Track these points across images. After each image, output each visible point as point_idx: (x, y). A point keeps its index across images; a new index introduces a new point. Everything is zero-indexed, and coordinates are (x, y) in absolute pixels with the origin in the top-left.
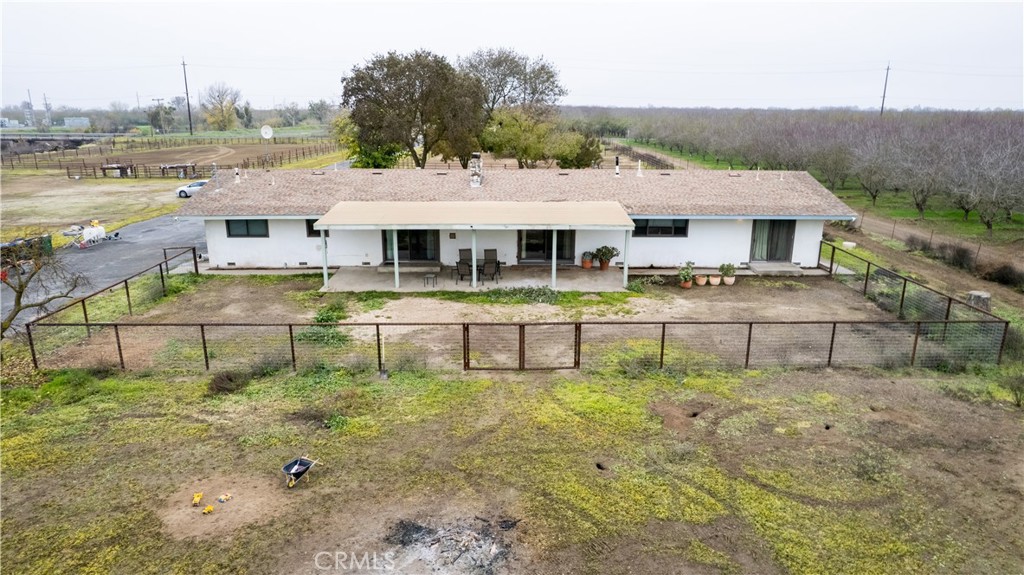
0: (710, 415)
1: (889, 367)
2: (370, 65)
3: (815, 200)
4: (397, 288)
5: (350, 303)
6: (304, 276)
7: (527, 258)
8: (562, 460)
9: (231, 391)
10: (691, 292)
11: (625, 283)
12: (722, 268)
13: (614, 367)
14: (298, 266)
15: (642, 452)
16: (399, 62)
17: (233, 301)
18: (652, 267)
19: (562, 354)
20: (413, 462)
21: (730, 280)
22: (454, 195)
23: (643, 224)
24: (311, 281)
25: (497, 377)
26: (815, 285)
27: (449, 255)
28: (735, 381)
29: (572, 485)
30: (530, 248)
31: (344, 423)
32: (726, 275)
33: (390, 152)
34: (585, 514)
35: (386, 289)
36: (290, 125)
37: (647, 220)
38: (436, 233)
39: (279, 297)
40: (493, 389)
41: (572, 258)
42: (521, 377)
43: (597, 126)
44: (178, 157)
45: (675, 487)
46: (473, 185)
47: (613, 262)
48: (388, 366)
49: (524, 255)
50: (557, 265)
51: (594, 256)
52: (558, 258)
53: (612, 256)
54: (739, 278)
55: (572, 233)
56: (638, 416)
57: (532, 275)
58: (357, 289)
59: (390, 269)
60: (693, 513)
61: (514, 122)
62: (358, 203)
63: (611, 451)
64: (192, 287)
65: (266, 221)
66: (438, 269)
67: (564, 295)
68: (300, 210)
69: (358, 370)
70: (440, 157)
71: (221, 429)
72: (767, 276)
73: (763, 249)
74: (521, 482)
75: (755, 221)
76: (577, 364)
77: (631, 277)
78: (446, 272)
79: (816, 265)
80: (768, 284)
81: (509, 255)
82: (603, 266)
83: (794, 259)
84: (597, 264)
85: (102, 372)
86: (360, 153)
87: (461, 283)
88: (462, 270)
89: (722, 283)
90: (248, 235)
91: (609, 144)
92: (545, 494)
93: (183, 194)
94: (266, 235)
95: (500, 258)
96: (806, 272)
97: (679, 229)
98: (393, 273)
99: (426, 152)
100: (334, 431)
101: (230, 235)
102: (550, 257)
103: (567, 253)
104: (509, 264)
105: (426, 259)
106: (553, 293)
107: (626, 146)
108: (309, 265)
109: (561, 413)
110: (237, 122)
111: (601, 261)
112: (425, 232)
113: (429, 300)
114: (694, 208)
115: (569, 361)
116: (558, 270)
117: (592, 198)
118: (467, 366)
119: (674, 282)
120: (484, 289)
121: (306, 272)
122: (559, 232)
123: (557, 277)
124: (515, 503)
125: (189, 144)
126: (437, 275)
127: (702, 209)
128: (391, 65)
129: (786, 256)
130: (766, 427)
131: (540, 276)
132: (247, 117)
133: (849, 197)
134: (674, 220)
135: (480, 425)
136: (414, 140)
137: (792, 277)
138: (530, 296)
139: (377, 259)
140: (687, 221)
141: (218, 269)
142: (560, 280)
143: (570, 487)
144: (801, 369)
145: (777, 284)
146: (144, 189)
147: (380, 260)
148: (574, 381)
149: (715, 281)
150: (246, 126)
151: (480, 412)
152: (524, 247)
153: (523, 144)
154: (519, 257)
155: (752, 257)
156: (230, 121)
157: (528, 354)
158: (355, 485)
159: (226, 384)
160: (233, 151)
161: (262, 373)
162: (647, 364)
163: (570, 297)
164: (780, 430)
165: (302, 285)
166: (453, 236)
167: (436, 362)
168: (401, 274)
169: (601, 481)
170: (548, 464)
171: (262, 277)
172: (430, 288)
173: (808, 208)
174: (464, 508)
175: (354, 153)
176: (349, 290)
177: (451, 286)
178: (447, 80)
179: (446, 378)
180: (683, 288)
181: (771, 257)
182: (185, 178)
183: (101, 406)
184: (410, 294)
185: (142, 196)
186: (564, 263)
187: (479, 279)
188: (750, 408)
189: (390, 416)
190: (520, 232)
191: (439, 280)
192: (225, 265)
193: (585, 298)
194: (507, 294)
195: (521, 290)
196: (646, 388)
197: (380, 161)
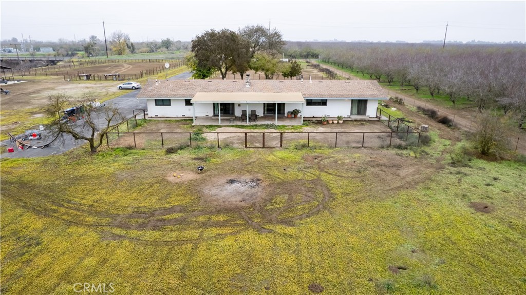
0: (320, 159)
1: (382, 147)
2: (203, 35)
3: (376, 92)
4: (220, 124)
5: (204, 129)
6: (185, 120)
7: (267, 114)
8: (275, 168)
9: (173, 153)
10: (326, 126)
11: (302, 122)
12: (338, 117)
13: (294, 147)
14: (181, 116)
15: (297, 167)
16: (216, 34)
17: (162, 128)
18: (314, 117)
19: (277, 144)
20: (232, 169)
21: (341, 122)
22: (240, 90)
23: (310, 101)
24: (188, 122)
25: (256, 149)
26: (373, 123)
27: (238, 112)
28: (330, 151)
29: (276, 172)
30: (268, 110)
31: (210, 160)
32: (339, 119)
33: (209, 70)
34: (279, 178)
35: (216, 124)
36: (153, 51)
37: (312, 100)
38: (233, 104)
39: (178, 127)
40: (255, 152)
41: (284, 114)
42: (263, 149)
43: (305, 53)
44: (106, 69)
45: (305, 173)
46: (247, 86)
47: (299, 115)
48: (222, 147)
49: (266, 113)
50: (278, 116)
51: (292, 113)
52: (278, 114)
53: (299, 113)
54: (344, 121)
55: (284, 104)
56: (298, 159)
57: (269, 120)
58: (206, 124)
59: (216, 117)
60: (308, 178)
61: (263, 59)
62: (204, 93)
63: (289, 166)
64: (145, 124)
65: (170, 100)
66: (234, 118)
67: (280, 126)
68: (183, 96)
69: (212, 147)
70: (231, 72)
71: (173, 161)
72: (356, 121)
73: (355, 111)
74: (262, 172)
75: (352, 100)
76: (281, 146)
77: (304, 121)
78: (237, 119)
79: (375, 116)
80: (355, 123)
81: (260, 112)
82: (295, 117)
83: (367, 114)
84: (293, 116)
85: (130, 148)
86: (197, 70)
87: (242, 122)
88: (243, 117)
89: (338, 123)
90: (163, 105)
91: (309, 63)
92: (269, 175)
93: (120, 88)
94: (170, 105)
95: (257, 114)
96: (370, 119)
97: (324, 103)
98: (218, 119)
99: (226, 71)
100: (207, 162)
101: (156, 105)
102: (275, 113)
103: (282, 112)
104: (260, 116)
105: (229, 114)
106: (276, 126)
107: (317, 64)
108: (186, 116)
109: (275, 158)
110: (127, 50)
111: (294, 115)
112: (229, 104)
113: (232, 128)
114: (329, 95)
115: (279, 145)
116: (278, 118)
117: (291, 91)
118: (246, 146)
119: (321, 122)
120: (251, 124)
121: (185, 119)
122: (278, 104)
123: (278, 120)
124: (260, 176)
125: (109, 63)
126: (234, 120)
127: (331, 96)
128: (212, 35)
129: (364, 113)
130: (336, 162)
131: (271, 120)
132: (132, 48)
133: (409, 90)
134: (322, 100)
135: (251, 161)
136: (221, 66)
137: (365, 121)
138: (267, 126)
139: (211, 114)
140: (327, 100)
141: (151, 117)
142: (279, 122)
143: (275, 173)
144: (354, 148)
145: (358, 123)
146: (101, 85)
147: (212, 114)
148: (280, 150)
149: (336, 122)
150: (132, 52)
151: (251, 158)
152: (266, 110)
153: (267, 67)
154: (264, 113)
155: (352, 113)
156: (124, 50)
157: (265, 143)
158: (216, 173)
159: (170, 151)
160: (131, 67)
161: (181, 148)
162: (304, 146)
163: (281, 127)
164: (340, 162)
165: (184, 123)
166: (239, 105)
167: (235, 146)
168: (221, 119)
169: (284, 172)
170: (270, 169)
171: (169, 120)
172: (231, 124)
173: (371, 95)
174: (247, 177)
175: (194, 70)
176: (202, 124)
177: (239, 123)
178: (235, 42)
179: (240, 150)
180: (323, 124)
181: (359, 113)
182: (116, 80)
183: (135, 157)
184: (225, 126)
185: (102, 89)
186: (280, 116)
187: (249, 121)
188: (332, 157)
189: (224, 159)
190: (264, 104)
191: (235, 121)
192: (154, 116)
193: (287, 127)
194: (259, 126)
195: (264, 125)
196: (303, 152)
197: (205, 73)
